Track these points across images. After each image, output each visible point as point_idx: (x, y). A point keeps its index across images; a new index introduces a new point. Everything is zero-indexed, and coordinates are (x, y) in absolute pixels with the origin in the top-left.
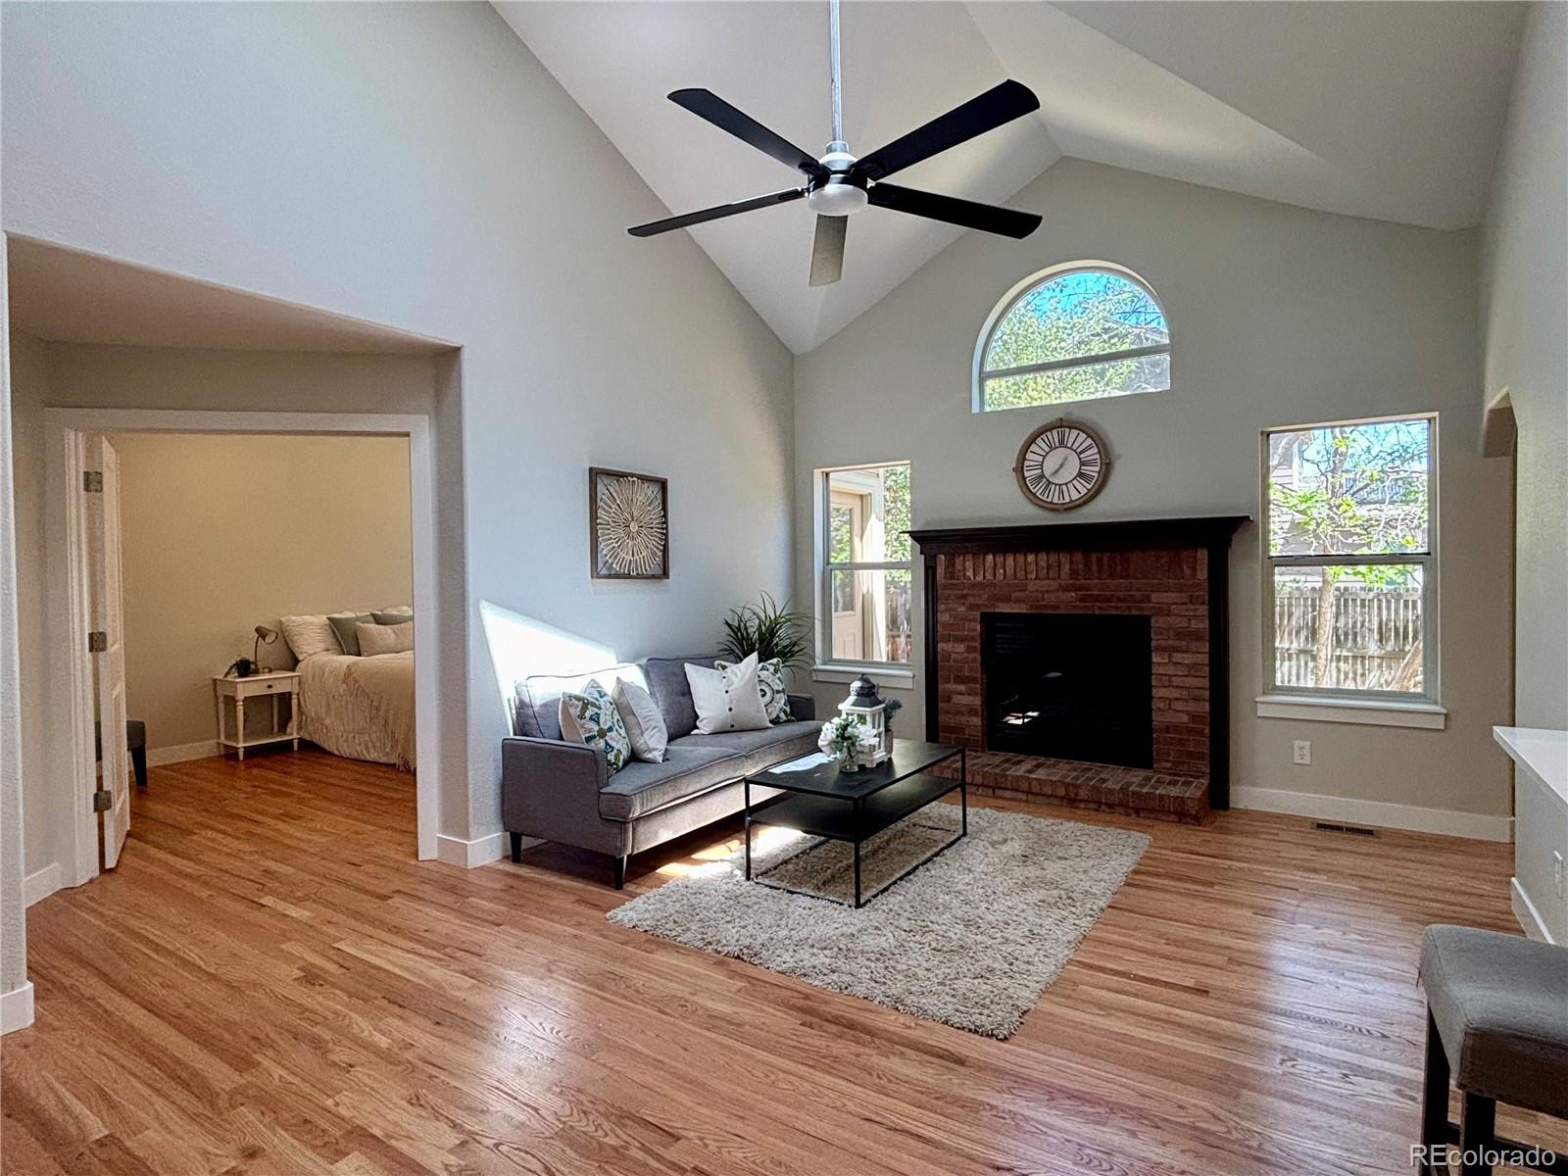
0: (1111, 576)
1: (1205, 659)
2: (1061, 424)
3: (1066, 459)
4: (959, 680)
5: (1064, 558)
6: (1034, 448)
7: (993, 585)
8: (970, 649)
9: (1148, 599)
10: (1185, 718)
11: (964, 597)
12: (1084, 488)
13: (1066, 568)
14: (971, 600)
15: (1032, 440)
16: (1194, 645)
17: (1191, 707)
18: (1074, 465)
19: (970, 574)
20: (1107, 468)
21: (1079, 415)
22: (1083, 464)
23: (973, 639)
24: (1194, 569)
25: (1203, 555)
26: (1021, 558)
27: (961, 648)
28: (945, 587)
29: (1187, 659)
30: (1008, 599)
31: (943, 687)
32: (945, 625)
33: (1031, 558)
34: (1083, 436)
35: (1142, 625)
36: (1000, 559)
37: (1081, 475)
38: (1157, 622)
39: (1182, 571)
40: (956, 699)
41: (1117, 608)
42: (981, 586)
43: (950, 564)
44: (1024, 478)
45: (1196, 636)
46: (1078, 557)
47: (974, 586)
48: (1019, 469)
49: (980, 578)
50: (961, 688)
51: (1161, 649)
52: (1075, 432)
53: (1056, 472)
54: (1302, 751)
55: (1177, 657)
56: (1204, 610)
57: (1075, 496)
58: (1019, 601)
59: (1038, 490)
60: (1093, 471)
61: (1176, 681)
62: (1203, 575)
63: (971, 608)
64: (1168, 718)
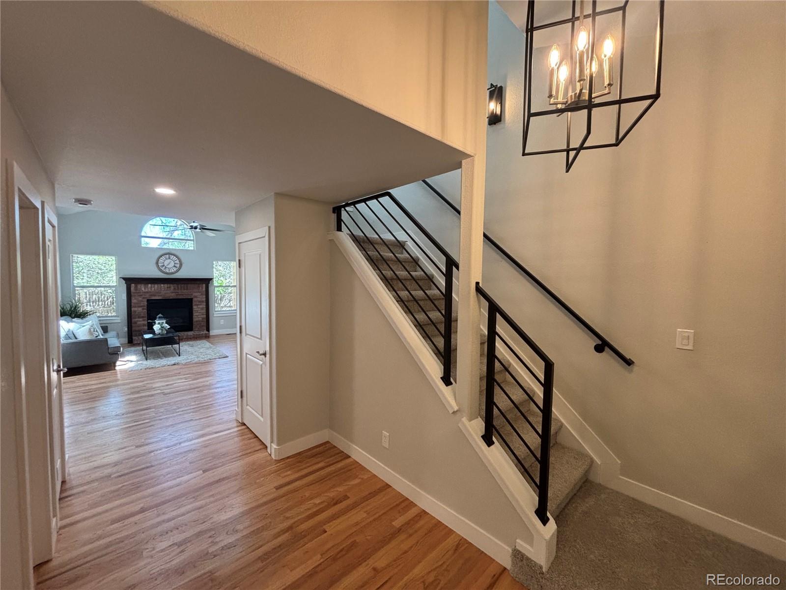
0: (184, 289)
1: (205, 306)
2: (169, 254)
3: (170, 262)
4: (139, 317)
5: (171, 285)
6: (161, 258)
7: (150, 292)
8: (143, 309)
9: (192, 295)
10: (201, 319)
11: (141, 295)
12: (175, 269)
13: (172, 288)
14: (143, 296)
15: (161, 256)
16: (203, 304)
17: (202, 316)
18: (172, 264)
19: (143, 289)
20: (181, 265)
21: (173, 252)
22: (175, 264)
23: (144, 306)
24: (202, 288)
25: (204, 285)
26: (159, 285)
27: (140, 309)
28: (134, 293)
29: (201, 306)
30: (155, 296)
31: (133, 320)
32: (134, 303)
33: (162, 285)
34: (175, 257)
35: (191, 300)
36: (153, 285)
37: (174, 266)
38: (195, 299)
39: (200, 288)
40: (139, 323)
41: (185, 297)
42: (147, 292)
43: (136, 287)
44: (159, 266)
45: (203, 302)
46: (175, 285)
47: (145, 292)
48: (157, 263)
49: (147, 290)
50: (141, 319)
51: (196, 305)
52: (173, 256)
53: (168, 265)
54: (222, 322)
55: (199, 307)
56: (204, 296)
57: (173, 271)
58: (159, 296)
59: (163, 269)
60: (178, 266)
61: (199, 311)
62: (204, 289)
63: (144, 298)
64: (197, 319)
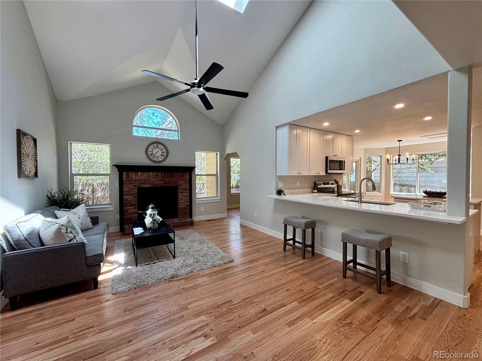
0: (170, 178)
1: (188, 194)
2: (157, 143)
3: (158, 151)
4: (130, 206)
5: (159, 173)
6: (150, 147)
7: (140, 180)
8: (134, 197)
9: (178, 182)
10: (185, 206)
11: (133, 183)
12: (162, 158)
13: (160, 176)
15: (150, 145)
16: (186, 191)
17: (186, 203)
18: (160, 153)
19: (134, 177)
20: (168, 153)
21: (160, 141)
22: (162, 152)
23: (135, 194)
24: (186, 177)
25: (188, 174)
26: (148, 173)
27: (131, 197)
28: (126, 181)
30: (144, 183)
31: (125, 208)
32: (126, 191)
33: (151, 173)
34: (162, 146)
35: (177, 188)
36: (142, 173)
37: (162, 155)
38: (180, 187)
39: (184, 177)
40: (130, 211)
41: (171, 185)
42: (137, 180)
43: (128, 175)
44: (148, 154)
45: (187, 189)
46: (163, 173)
47: (135, 180)
48: (146, 152)
49: (137, 178)
51: (180, 193)
52: (160, 145)
53: (156, 153)
54: (202, 209)
55: (184, 194)
56: (188, 184)
57: (161, 160)
58: (148, 184)
59: (152, 157)
60: (165, 154)
61: (183, 199)
62: (188, 177)
63: (134, 186)
64: (182, 206)
